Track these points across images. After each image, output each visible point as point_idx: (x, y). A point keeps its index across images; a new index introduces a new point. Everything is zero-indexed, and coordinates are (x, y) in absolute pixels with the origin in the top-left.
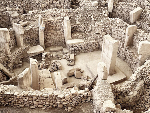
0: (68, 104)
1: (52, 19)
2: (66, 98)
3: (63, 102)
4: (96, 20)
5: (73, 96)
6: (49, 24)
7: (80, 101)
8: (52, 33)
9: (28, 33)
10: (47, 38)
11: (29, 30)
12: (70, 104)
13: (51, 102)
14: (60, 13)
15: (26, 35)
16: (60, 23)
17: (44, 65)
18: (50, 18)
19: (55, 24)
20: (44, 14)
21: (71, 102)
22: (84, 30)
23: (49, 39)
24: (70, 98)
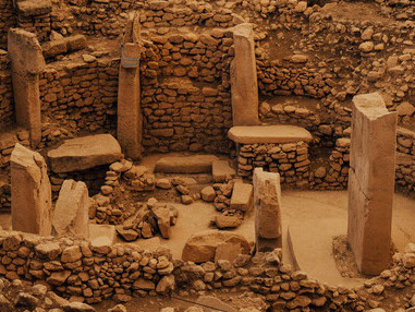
0: (72, 284)
1: (192, 35)
2: (63, 258)
3: (51, 271)
4: (379, 51)
5: (97, 260)
6: (171, 52)
7: (121, 287)
8: (179, 95)
9: (75, 80)
10: (157, 112)
11: (79, 68)
12: (80, 286)
13: (12, 267)
14: (230, 11)
15: (61, 89)
16: (218, 54)
17: (103, 209)
18: (180, 29)
19: (198, 57)
20: (159, 13)
21: (84, 277)
22: (321, 91)
23: (164, 118)
24: (79, 263)
